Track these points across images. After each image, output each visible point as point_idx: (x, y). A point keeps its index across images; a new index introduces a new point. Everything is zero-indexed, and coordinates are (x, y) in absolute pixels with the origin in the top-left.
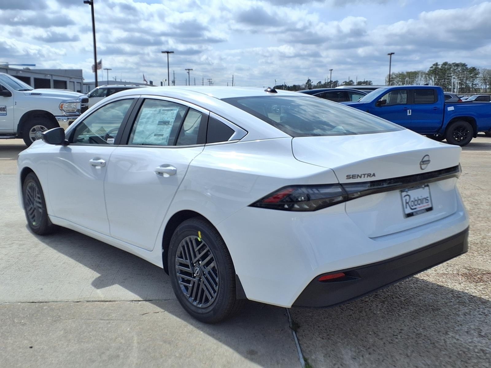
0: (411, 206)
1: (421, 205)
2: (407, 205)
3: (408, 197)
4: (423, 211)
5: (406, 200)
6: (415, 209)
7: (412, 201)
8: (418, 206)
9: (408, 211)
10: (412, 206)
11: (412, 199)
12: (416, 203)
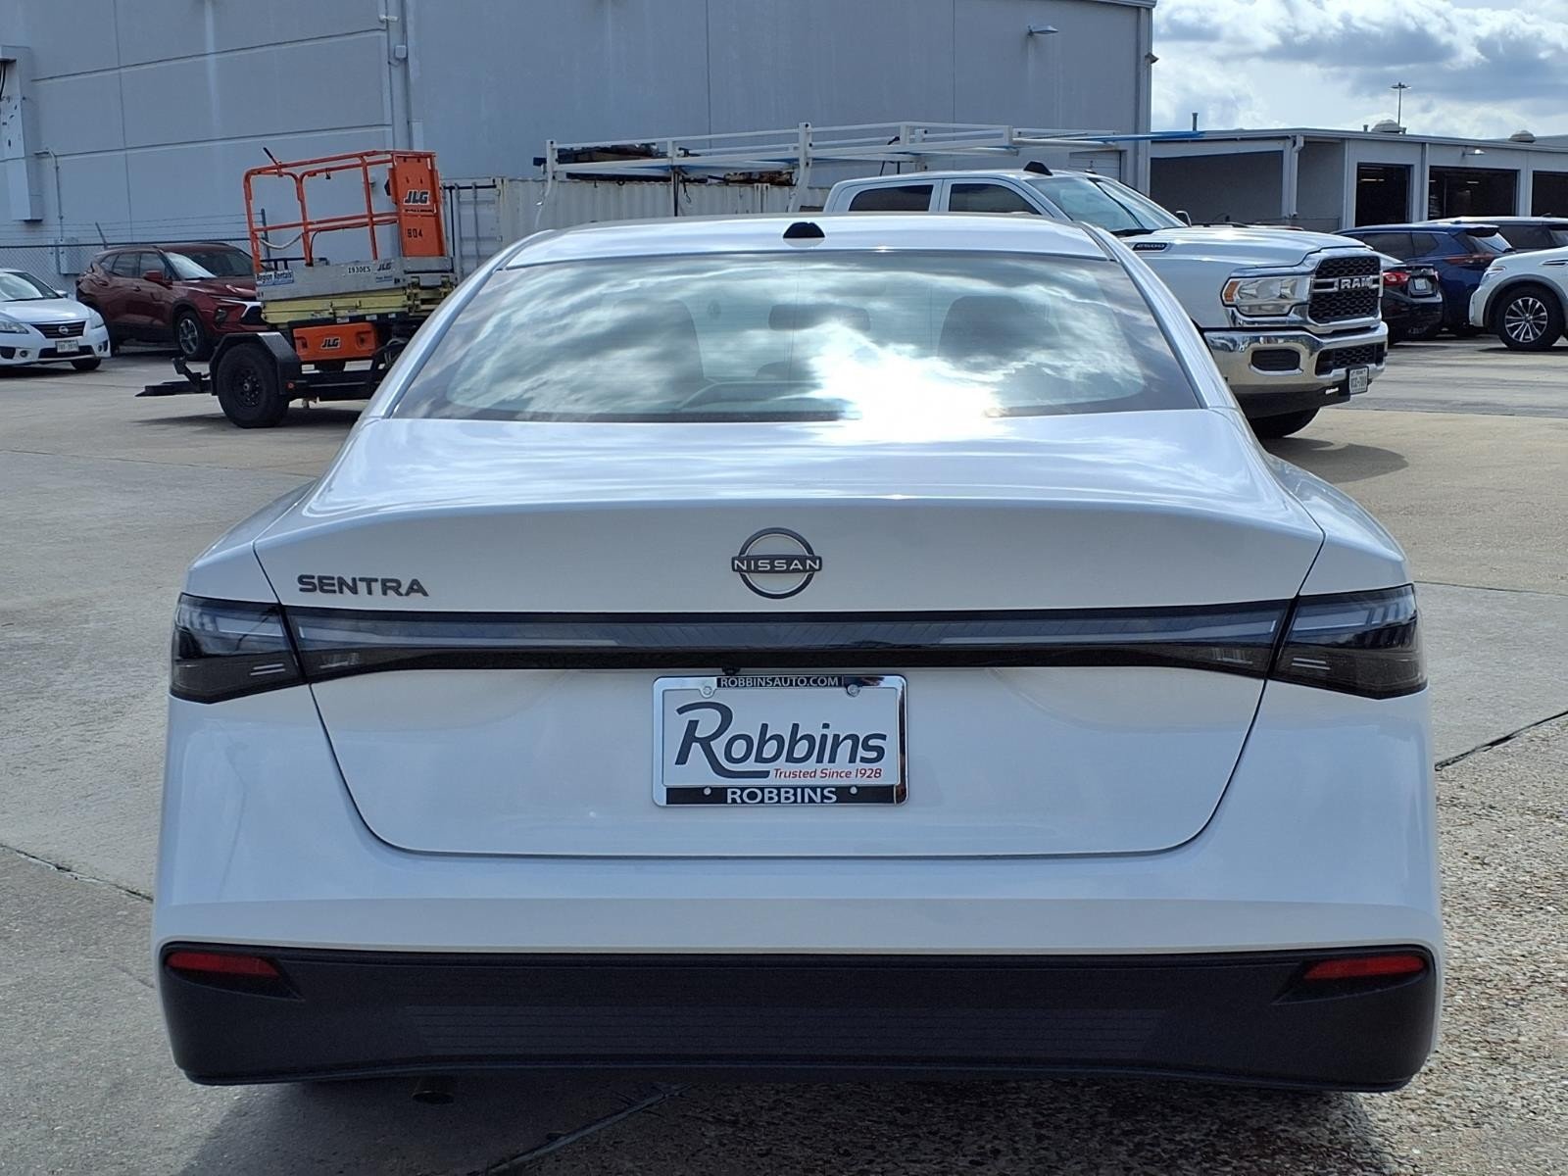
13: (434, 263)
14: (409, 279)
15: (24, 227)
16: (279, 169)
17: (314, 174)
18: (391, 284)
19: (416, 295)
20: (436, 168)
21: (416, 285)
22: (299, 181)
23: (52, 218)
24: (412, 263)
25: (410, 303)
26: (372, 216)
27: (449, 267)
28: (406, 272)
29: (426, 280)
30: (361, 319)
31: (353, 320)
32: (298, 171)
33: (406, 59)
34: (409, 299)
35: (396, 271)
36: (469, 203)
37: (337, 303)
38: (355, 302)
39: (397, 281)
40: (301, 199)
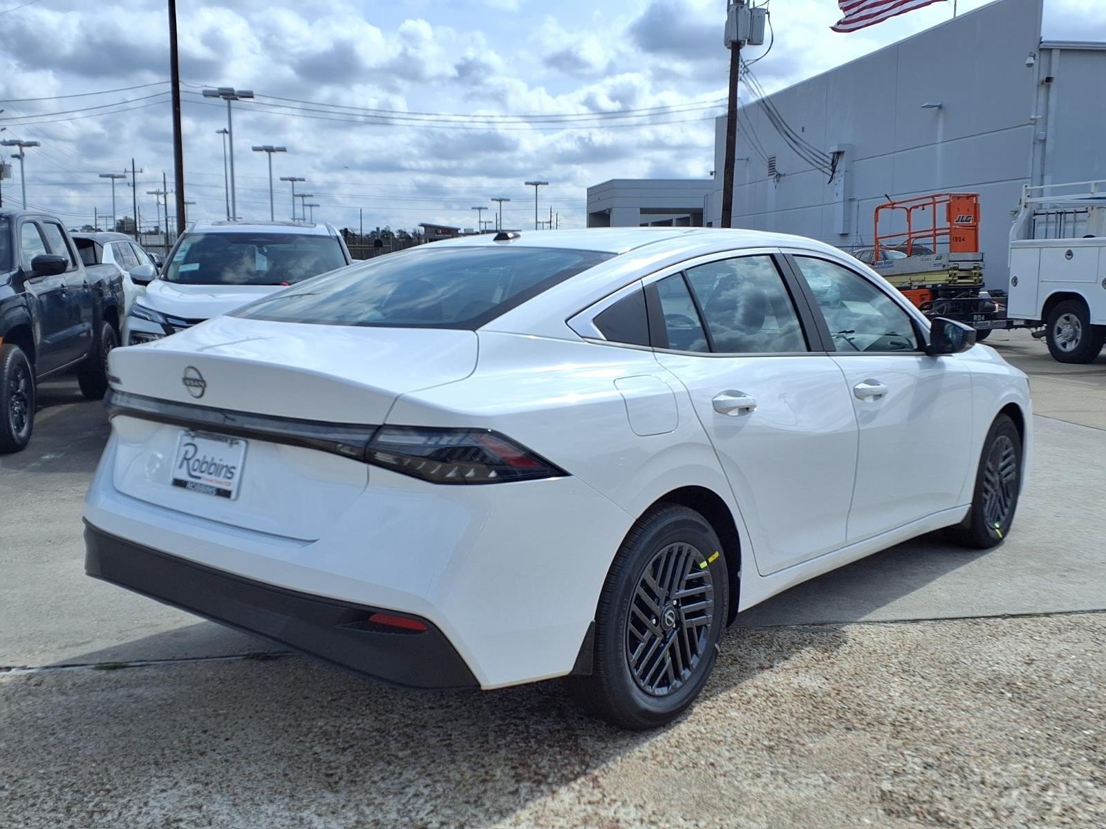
0: (191, 468)
1: (212, 477)
2: (185, 462)
3: (191, 449)
4: (210, 490)
5: (187, 452)
6: (199, 478)
7: (198, 460)
8: (205, 475)
9: (183, 475)
10: (195, 470)
11: (199, 456)
12: (204, 467)
13: (970, 256)
14: (952, 265)
15: (839, 237)
16: (893, 205)
17: (917, 207)
18: (940, 268)
19: (955, 274)
20: (979, 202)
21: (954, 269)
22: (909, 211)
23: (853, 232)
24: (954, 256)
25: (951, 278)
26: (935, 230)
27: (980, 259)
28: (950, 261)
29: (962, 266)
30: (923, 287)
31: (920, 287)
32: (909, 206)
33: (1045, 141)
34: (950, 276)
35: (944, 261)
36: (1053, 222)
37: (913, 278)
38: (921, 277)
39: (944, 266)
40: (909, 221)
